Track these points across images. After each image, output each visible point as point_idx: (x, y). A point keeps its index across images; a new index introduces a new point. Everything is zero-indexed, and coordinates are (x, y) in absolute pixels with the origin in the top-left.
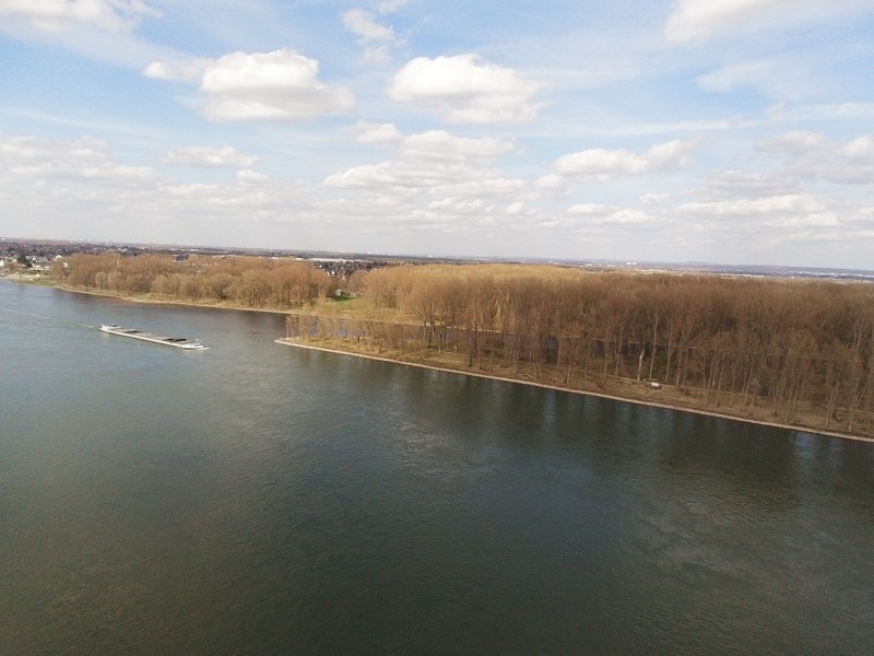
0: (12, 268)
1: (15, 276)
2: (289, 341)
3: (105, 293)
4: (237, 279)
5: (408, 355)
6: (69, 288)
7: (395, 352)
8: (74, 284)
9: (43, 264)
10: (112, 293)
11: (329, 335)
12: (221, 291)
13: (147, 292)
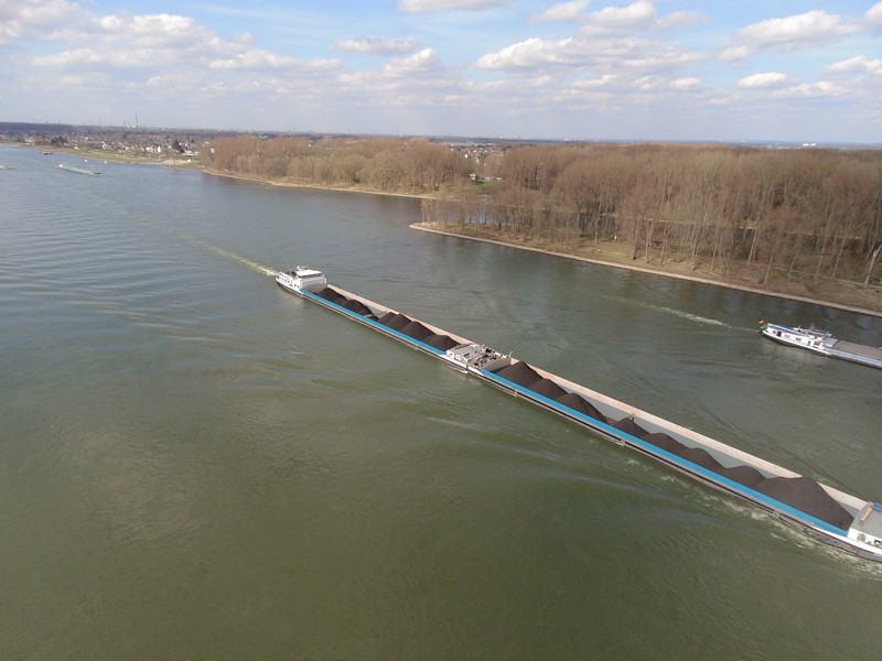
0: (167, 154)
1: (170, 162)
2: (423, 226)
3: (246, 177)
4: (370, 161)
5: (557, 244)
7: (542, 241)
8: (219, 168)
9: (193, 150)
10: (252, 177)
11: (467, 222)
12: (354, 174)
13: (284, 175)
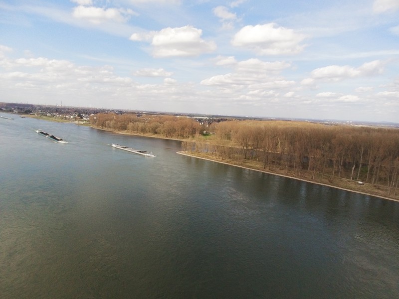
0: (75, 119)
1: (77, 122)
2: (182, 153)
3: (109, 129)
4: (162, 125)
5: (235, 162)
6: (96, 127)
7: (229, 160)
8: (98, 126)
9: (87, 117)
10: (112, 130)
11: (200, 151)
12: (155, 130)
13: (126, 129)
